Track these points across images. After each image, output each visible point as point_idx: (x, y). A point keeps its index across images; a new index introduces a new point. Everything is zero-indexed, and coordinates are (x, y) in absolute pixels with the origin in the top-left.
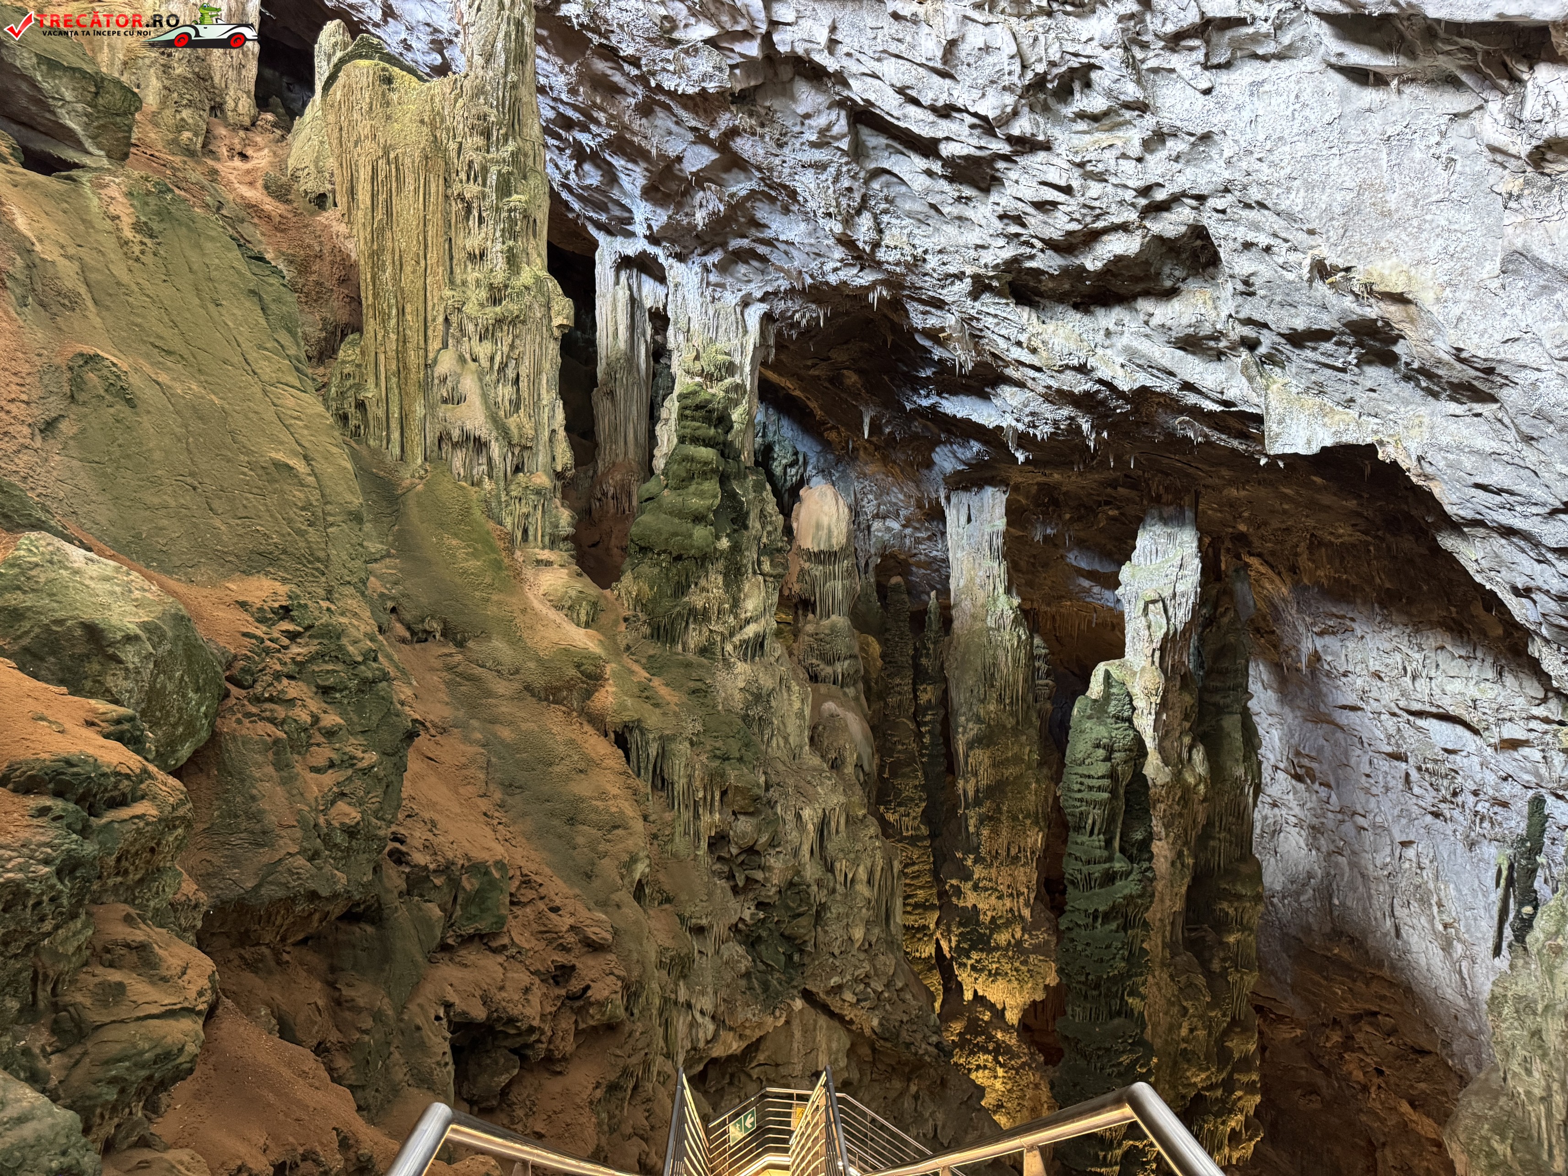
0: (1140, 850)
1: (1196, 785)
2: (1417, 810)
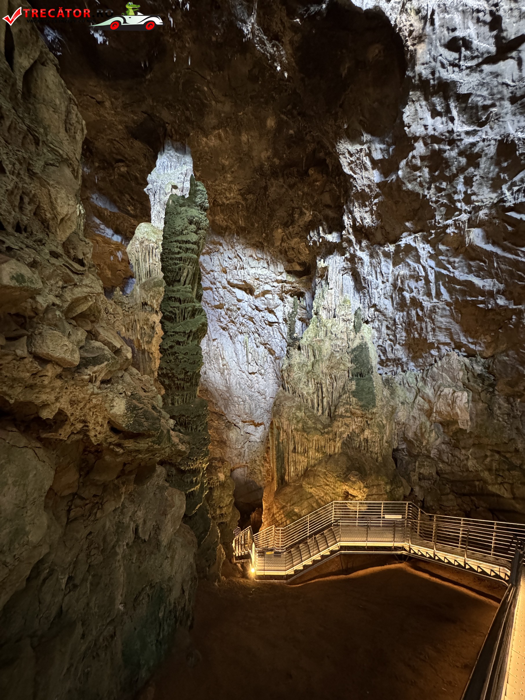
2: (219, 328)
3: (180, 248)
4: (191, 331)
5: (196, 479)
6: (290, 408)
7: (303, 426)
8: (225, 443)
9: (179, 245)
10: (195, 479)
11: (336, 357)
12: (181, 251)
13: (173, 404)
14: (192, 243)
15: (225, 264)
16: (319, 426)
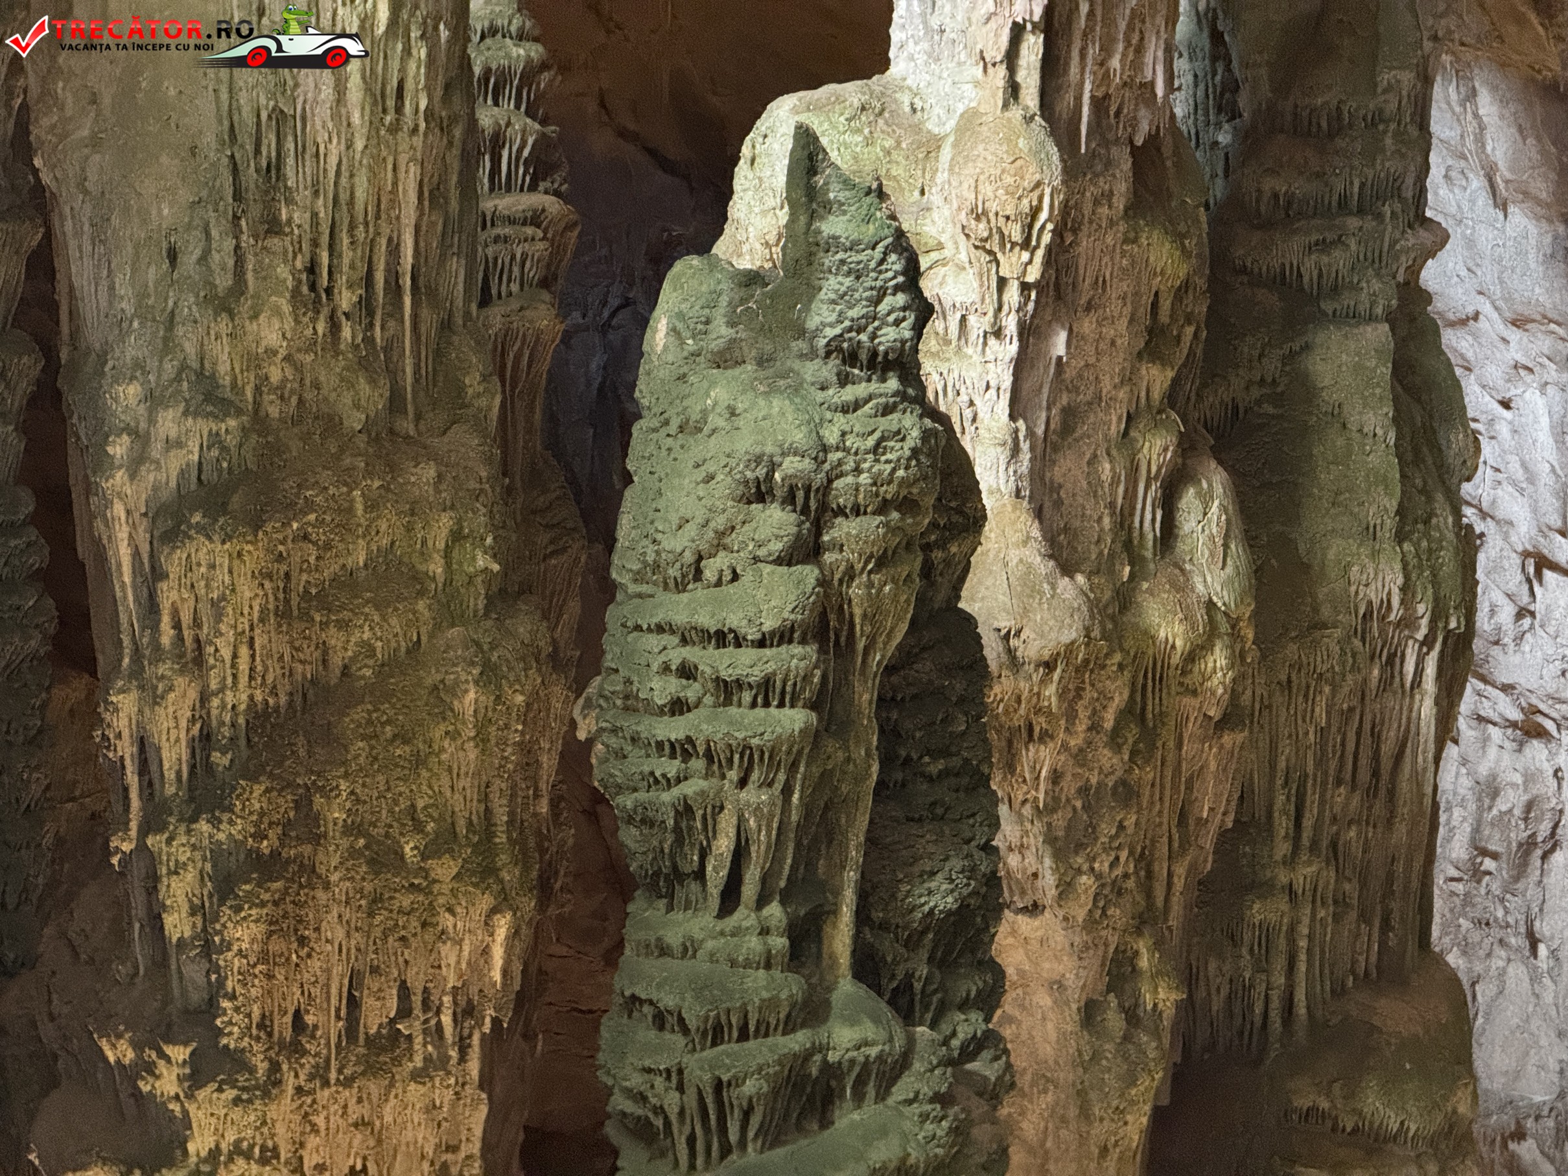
0: (943, 962)
1: (1192, 656)
3: (687, 672)
9: (678, 655)
12: (692, 692)
14: (761, 643)
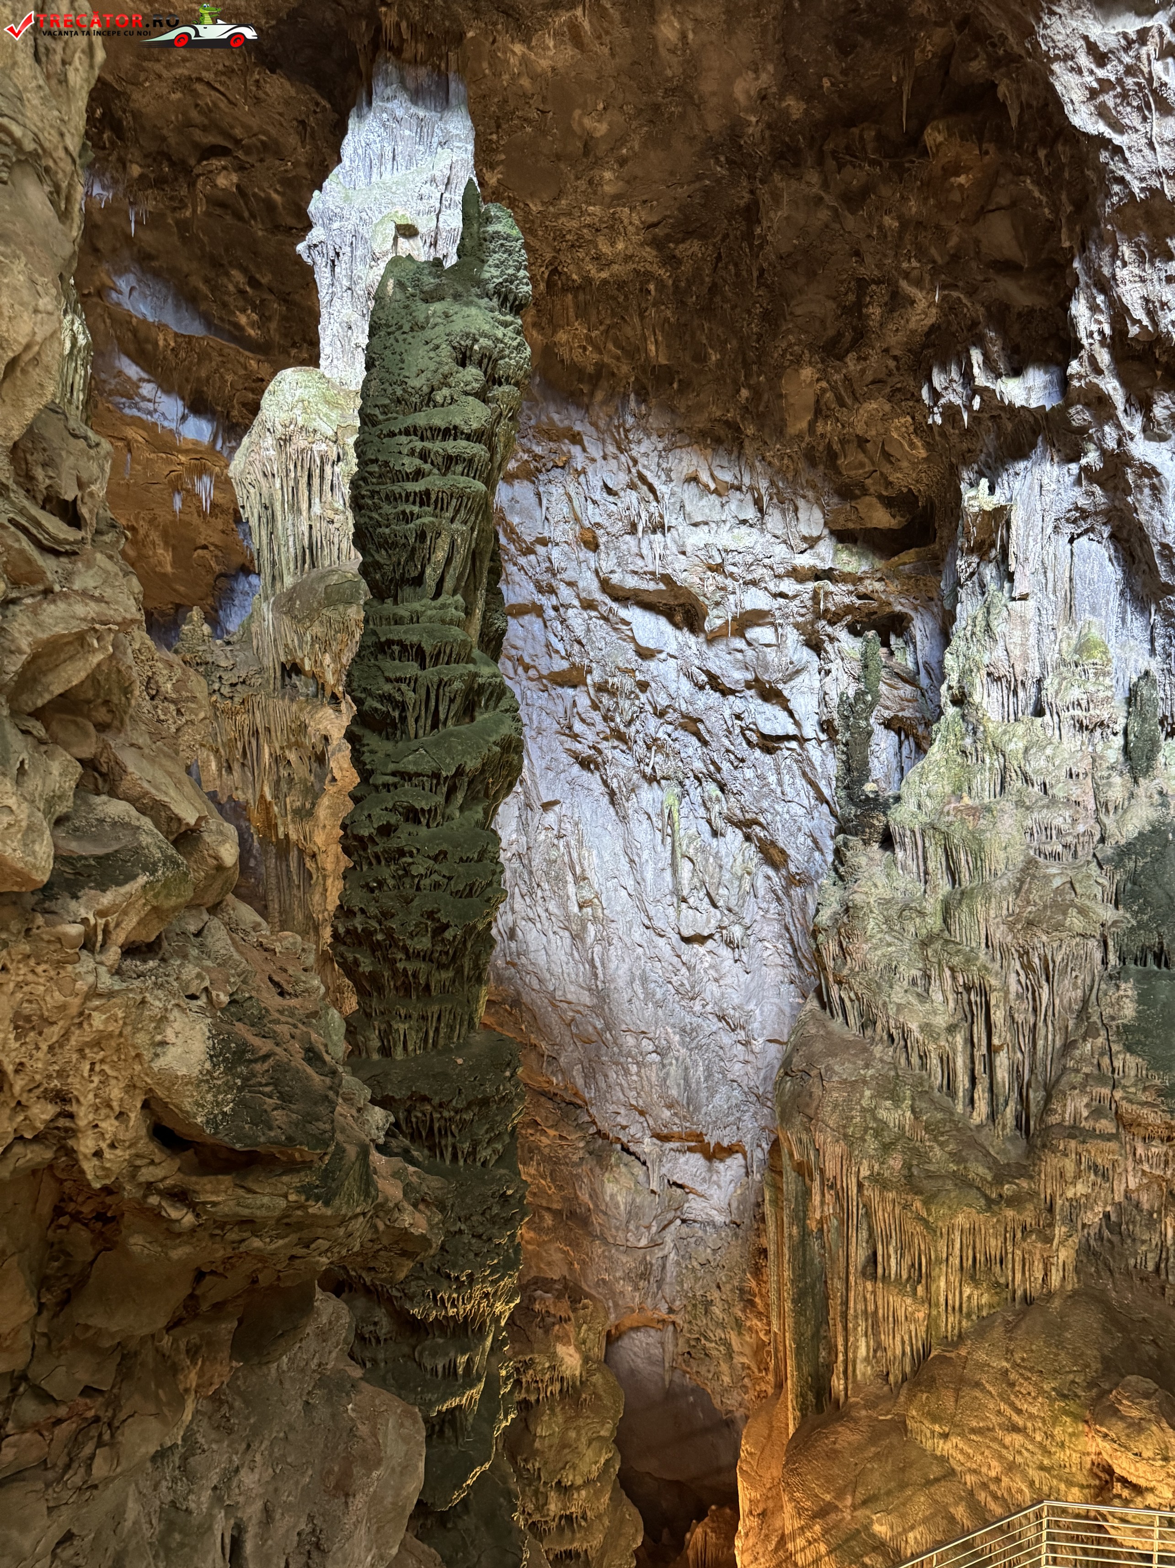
2: (565, 759)
3: (424, 456)
4: (460, 772)
5: (469, 1362)
6: (853, 1086)
7: (907, 1165)
8: (584, 1221)
9: (419, 445)
10: (462, 1360)
11: (1047, 878)
12: (427, 467)
13: (386, 1051)
14: (468, 438)
15: (593, 515)
16: (979, 1170)
